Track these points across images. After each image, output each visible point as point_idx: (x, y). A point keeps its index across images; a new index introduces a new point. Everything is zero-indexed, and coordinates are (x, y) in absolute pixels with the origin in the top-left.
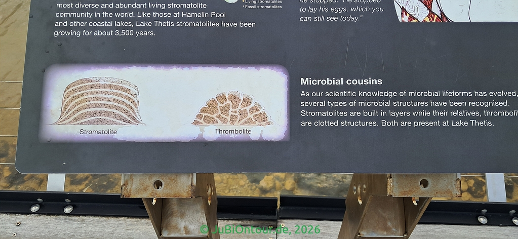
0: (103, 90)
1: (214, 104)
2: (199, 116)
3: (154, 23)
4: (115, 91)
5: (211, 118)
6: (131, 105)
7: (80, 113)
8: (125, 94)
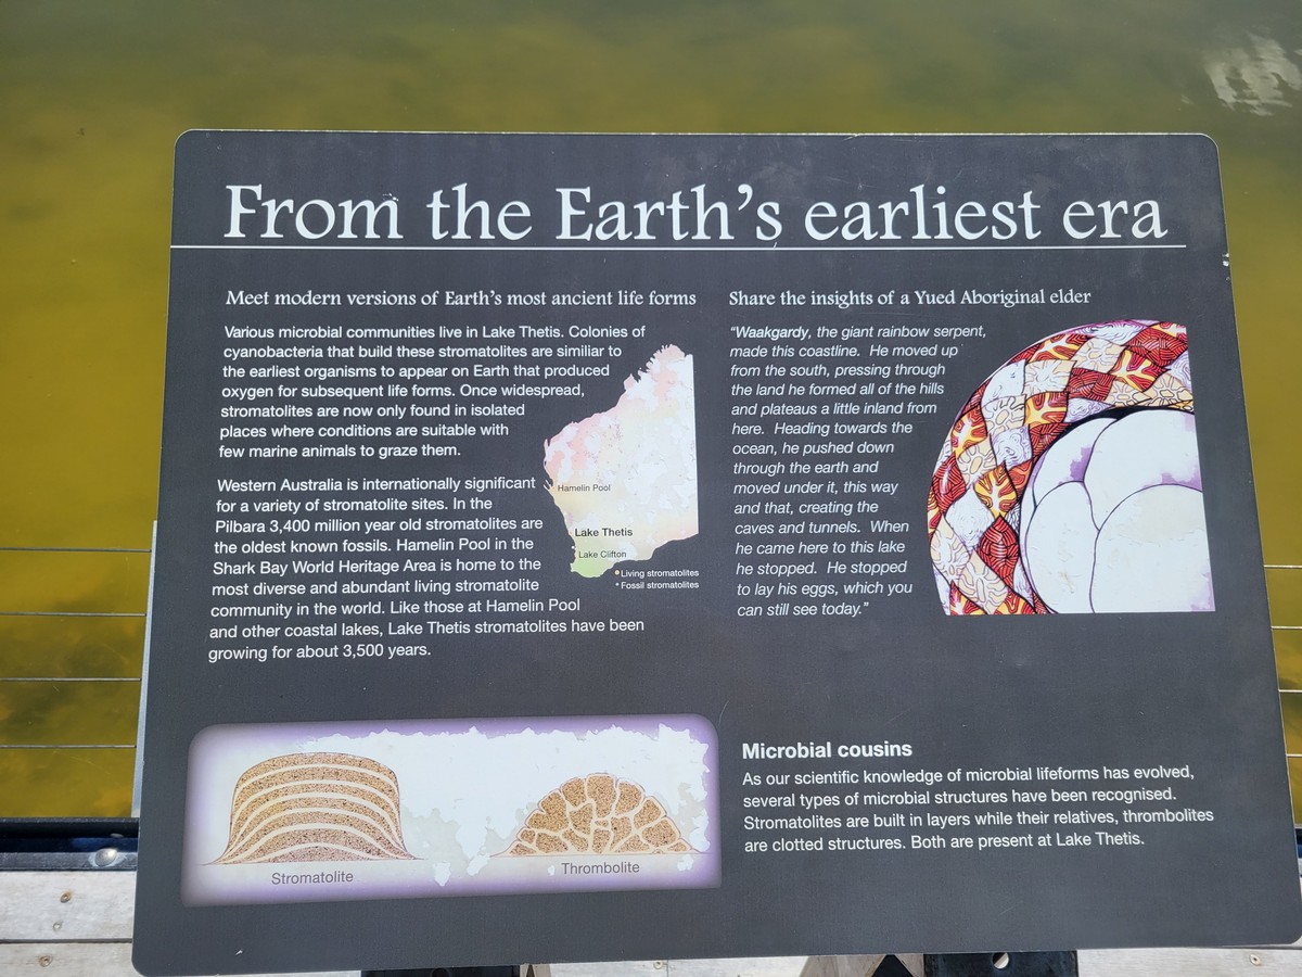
0: (320, 782)
1: (558, 807)
2: (527, 835)
3: (426, 628)
4: (346, 783)
5: (554, 840)
6: (383, 813)
7: (270, 836)
8: (368, 789)
